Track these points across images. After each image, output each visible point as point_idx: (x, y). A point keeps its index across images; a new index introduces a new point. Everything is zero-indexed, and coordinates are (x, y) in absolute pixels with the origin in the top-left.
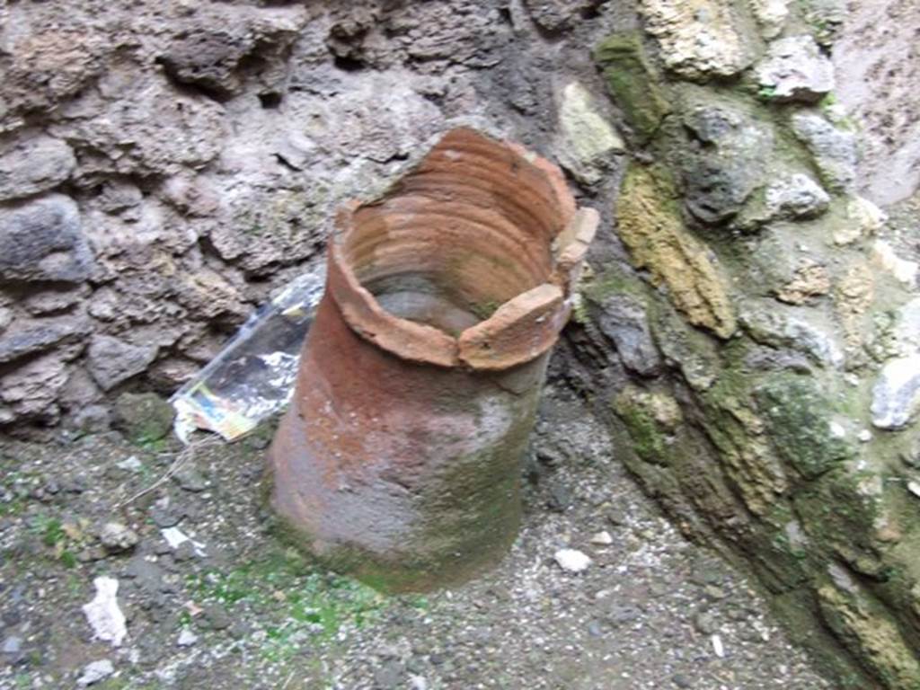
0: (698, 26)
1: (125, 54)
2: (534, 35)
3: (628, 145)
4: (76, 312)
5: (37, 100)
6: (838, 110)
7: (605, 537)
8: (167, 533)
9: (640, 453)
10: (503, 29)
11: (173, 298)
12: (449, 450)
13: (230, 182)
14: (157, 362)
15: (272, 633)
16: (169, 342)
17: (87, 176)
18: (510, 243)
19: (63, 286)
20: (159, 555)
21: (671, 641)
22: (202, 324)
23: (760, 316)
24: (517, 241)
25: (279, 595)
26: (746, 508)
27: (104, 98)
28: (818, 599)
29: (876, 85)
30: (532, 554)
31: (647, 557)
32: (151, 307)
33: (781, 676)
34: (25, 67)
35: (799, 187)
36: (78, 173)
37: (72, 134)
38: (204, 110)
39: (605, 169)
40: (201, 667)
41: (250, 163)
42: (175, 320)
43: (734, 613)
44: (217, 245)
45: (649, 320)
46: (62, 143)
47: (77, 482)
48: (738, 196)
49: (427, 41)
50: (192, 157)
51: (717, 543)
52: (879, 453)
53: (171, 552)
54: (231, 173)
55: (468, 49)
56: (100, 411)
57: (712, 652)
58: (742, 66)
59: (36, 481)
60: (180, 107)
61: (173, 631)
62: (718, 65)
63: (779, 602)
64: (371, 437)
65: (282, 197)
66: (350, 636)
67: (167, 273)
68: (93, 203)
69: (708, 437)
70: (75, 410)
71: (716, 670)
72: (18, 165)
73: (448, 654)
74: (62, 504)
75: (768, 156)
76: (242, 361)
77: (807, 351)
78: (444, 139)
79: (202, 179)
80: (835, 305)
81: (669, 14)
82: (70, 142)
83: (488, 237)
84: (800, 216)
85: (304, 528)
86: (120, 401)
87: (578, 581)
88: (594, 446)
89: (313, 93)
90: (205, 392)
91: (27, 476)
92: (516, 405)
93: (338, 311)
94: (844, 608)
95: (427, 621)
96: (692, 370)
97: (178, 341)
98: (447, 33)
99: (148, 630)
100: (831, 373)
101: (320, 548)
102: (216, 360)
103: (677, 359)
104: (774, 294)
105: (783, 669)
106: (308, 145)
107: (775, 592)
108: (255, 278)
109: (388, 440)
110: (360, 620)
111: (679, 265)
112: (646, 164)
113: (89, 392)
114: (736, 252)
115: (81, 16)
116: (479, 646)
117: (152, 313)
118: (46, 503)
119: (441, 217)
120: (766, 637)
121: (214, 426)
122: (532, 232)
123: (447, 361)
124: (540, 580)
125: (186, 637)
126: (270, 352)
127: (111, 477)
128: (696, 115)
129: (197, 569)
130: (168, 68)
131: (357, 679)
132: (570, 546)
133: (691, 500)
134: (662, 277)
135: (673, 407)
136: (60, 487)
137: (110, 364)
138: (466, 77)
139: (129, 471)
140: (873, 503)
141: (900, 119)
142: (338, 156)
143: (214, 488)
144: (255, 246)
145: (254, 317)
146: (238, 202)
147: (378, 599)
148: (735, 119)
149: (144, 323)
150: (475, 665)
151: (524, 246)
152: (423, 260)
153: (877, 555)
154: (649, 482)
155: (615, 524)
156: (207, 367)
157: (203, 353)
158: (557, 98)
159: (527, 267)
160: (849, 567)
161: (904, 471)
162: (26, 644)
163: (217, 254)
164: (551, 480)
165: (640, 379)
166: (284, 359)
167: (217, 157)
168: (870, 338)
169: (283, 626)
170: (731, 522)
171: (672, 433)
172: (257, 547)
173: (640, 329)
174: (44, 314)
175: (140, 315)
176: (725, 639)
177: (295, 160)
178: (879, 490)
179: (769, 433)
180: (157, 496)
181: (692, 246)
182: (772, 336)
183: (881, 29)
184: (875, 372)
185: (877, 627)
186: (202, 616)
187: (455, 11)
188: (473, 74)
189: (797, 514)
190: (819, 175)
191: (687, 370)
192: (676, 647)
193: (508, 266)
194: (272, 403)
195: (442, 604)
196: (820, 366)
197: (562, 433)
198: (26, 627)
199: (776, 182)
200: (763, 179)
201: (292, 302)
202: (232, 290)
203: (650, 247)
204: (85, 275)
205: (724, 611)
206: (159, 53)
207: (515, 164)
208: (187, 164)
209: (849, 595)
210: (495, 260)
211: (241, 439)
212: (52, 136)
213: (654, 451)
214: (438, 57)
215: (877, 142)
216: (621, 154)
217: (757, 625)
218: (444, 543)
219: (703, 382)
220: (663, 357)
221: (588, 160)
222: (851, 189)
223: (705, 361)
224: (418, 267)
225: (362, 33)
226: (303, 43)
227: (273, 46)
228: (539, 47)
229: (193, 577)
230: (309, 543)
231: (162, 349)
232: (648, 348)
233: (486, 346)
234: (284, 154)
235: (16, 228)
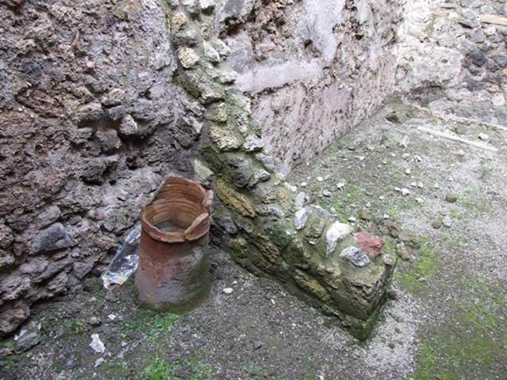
0: (226, 137)
1: (71, 177)
2: (182, 149)
3: (215, 173)
4: (68, 257)
5: (48, 195)
6: (266, 151)
7: (235, 282)
8: (109, 316)
9: (238, 256)
10: (173, 150)
11: (96, 246)
12: (188, 266)
13: (106, 208)
14: (94, 267)
15: (149, 335)
16: (97, 260)
17: (65, 215)
18: (190, 206)
19: (63, 249)
20: (109, 323)
21: (261, 304)
22: (106, 252)
23: (261, 209)
24: (192, 205)
25: (148, 324)
26: (271, 262)
27: (67, 191)
28: (295, 280)
29: (274, 144)
30: (216, 292)
31: (248, 284)
32: (90, 250)
33: (291, 304)
34: (43, 186)
35: (263, 173)
36: (62, 215)
37: (59, 203)
38: (95, 189)
39: (210, 181)
40: (130, 351)
41: (110, 202)
42: (97, 253)
43: (275, 292)
44: (106, 227)
45: (232, 218)
46: (56, 207)
47: (78, 309)
48: (247, 179)
49: (153, 157)
50: (94, 203)
51: (265, 275)
52: (300, 236)
53: (112, 321)
54: (106, 206)
55: (165, 157)
56: (80, 286)
57: (272, 303)
58: (240, 145)
59: (65, 313)
60: (89, 189)
61: (119, 343)
62: (233, 146)
63: (286, 285)
64: (165, 269)
65: (122, 209)
66: (172, 329)
67: (93, 239)
68: (68, 223)
69: (256, 246)
70: (72, 288)
71: (274, 308)
72: (45, 216)
73: (201, 326)
74: (74, 317)
75: (252, 167)
76: (120, 261)
77: (275, 215)
78: (166, 182)
79: (98, 209)
80: (279, 201)
81: (218, 135)
82: (58, 206)
83: (183, 206)
84: (264, 180)
85: (151, 302)
86: (85, 281)
87: (231, 296)
88: (226, 258)
89: (124, 178)
90: (110, 272)
91: (60, 312)
92: (203, 249)
93: (148, 235)
94: (302, 280)
95: (193, 318)
96: (246, 228)
97: (99, 259)
98: (158, 154)
99: (112, 346)
100: (282, 219)
101: (157, 307)
102: (112, 262)
103: (242, 226)
104: (263, 202)
105: (292, 302)
106: (126, 193)
107: (284, 283)
108: (119, 235)
109: (170, 268)
110: (173, 324)
111: (236, 201)
112: (221, 177)
113: (75, 281)
114: (250, 194)
115: (57, 169)
116: (209, 321)
117: (90, 252)
118: (70, 318)
119: (169, 204)
120: (285, 295)
121: (115, 282)
122: (196, 202)
123: (182, 240)
124: (221, 299)
125: (124, 344)
126: (127, 256)
127: (88, 305)
128: (231, 160)
129: (121, 324)
130: (83, 179)
131: (177, 340)
132: (226, 287)
133: (255, 265)
134: (232, 206)
135: (244, 240)
136: (73, 312)
137: (80, 271)
138: (166, 165)
139: (93, 302)
140: (302, 249)
141: (283, 152)
142: (135, 194)
143: (120, 300)
144: (117, 225)
145: (120, 247)
146: (110, 214)
147: (177, 316)
148: (241, 159)
149: (89, 256)
150: (209, 326)
151: (194, 206)
152: (167, 217)
153: (307, 263)
154: (243, 264)
155: (237, 278)
156: (109, 265)
157: (107, 261)
158: (193, 165)
159: (196, 211)
160: (301, 269)
161: (307, 239)
162: (74, 361)
163: (106, 230)
164: (216, 271)
165: (233, 236)
166: (132, 257)
167: (101, 201)
168: (290, 208)
169: (152, 332)
170: (268, 267)
171: (246, 248)
172: (138, 313)
173: (230, 222)
174: (59, 259)
175: (87, 253)
176: (274, 299)
177: (123, 198)
178: (302, 245)
179: (271, 239)
180: (103, 306)
181: (239, 195)
182: (265, 213)
183: (271, 129)
184: (294, 216)
185: (312, 282)
186: (127, 336)
187: (159, 147)
188: (167, 164)
189: (284, 259)
190: (266, 169)
191: (245, 229)
192: (262, 305)
193: (191, 213)
194: (131, 271)
195: (195, 313)
196: (279, 218)
197: (216, 257)
198: (73, 356)
199: (256, 173)
200: (252, 173)
201: (130, 240)
202: (113, 240)
203: (228, 199)
204: (69, 245)
205: (273, 292)
206: (80, 175)
207: (187, 184)
208: (93, 205)
209: (303, 276)
210: (187, 212)
211: (124, 283)
212: (53, 205)
213: (242, 254)
214: (157, 161)
215: (278, 159)
216: (213, 175)
217: (282, 293)
218: (192, 295)
219: (251, 231)
220: (238, 227)
221: (205, 179)
222: (275, 171)
223: (250, 225)
224: (165, 219)
225: (135, 158)
226: (120, 165)
227: (111, 167)
228: (184, 152)
229: (121, 327)
230: (153, 306)
231: (95, 263)
232: (234, 226)
233: (192, 234)
234: (120, 197)
235: (47, 235)
